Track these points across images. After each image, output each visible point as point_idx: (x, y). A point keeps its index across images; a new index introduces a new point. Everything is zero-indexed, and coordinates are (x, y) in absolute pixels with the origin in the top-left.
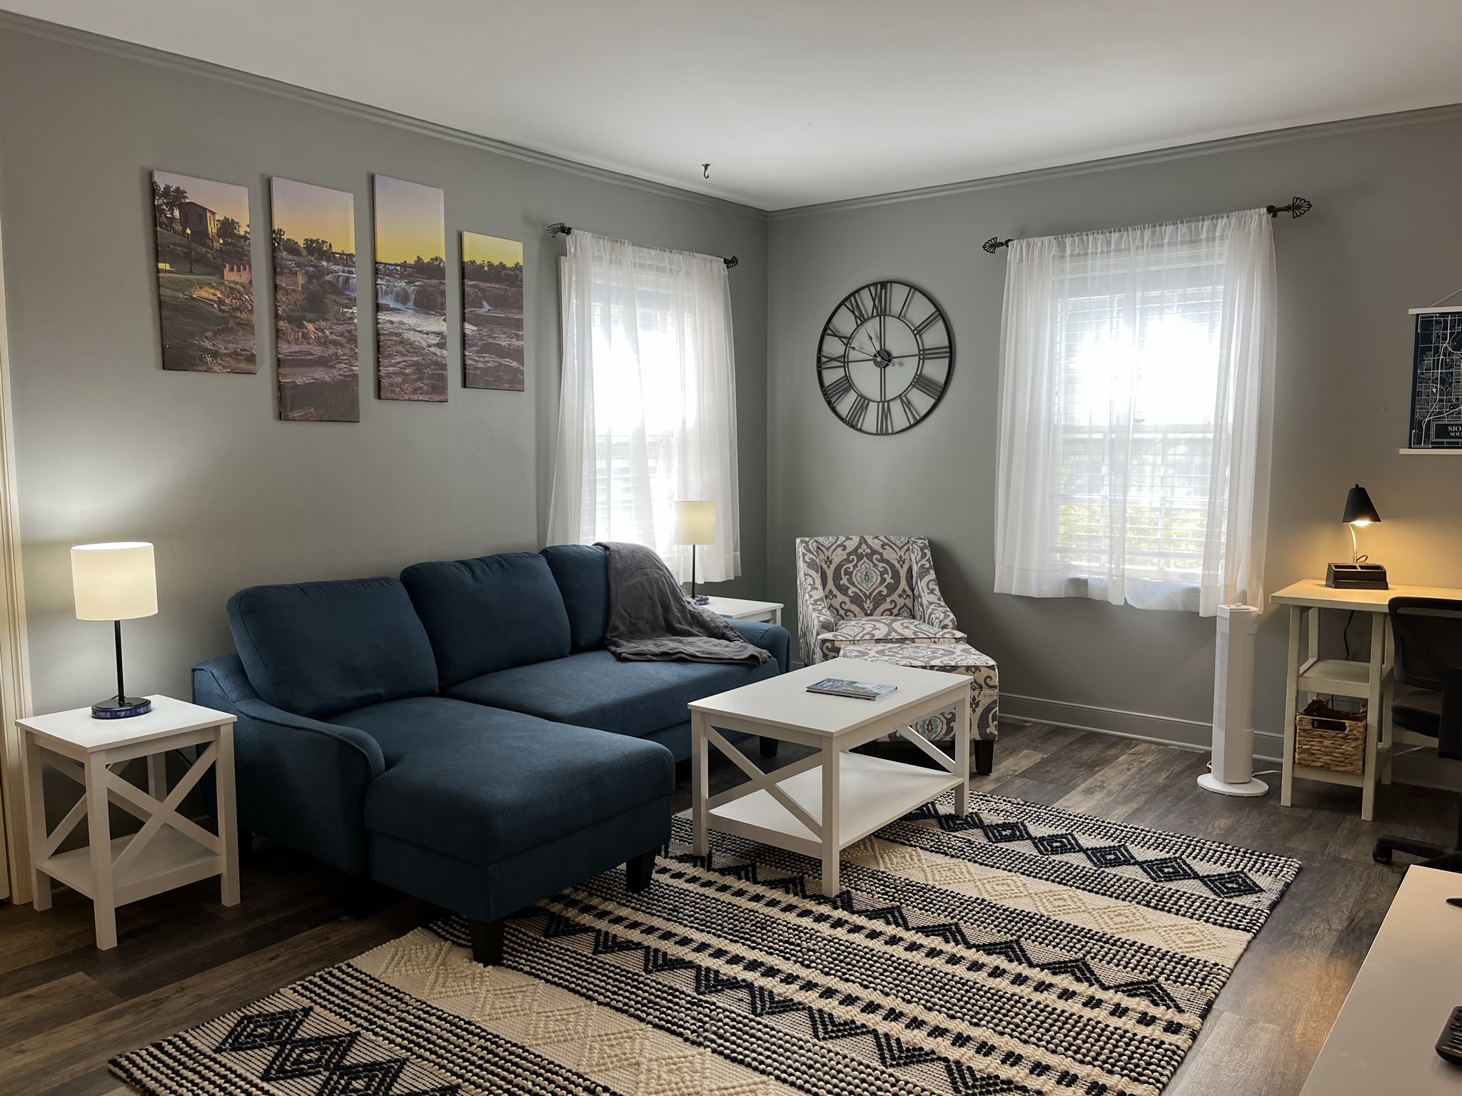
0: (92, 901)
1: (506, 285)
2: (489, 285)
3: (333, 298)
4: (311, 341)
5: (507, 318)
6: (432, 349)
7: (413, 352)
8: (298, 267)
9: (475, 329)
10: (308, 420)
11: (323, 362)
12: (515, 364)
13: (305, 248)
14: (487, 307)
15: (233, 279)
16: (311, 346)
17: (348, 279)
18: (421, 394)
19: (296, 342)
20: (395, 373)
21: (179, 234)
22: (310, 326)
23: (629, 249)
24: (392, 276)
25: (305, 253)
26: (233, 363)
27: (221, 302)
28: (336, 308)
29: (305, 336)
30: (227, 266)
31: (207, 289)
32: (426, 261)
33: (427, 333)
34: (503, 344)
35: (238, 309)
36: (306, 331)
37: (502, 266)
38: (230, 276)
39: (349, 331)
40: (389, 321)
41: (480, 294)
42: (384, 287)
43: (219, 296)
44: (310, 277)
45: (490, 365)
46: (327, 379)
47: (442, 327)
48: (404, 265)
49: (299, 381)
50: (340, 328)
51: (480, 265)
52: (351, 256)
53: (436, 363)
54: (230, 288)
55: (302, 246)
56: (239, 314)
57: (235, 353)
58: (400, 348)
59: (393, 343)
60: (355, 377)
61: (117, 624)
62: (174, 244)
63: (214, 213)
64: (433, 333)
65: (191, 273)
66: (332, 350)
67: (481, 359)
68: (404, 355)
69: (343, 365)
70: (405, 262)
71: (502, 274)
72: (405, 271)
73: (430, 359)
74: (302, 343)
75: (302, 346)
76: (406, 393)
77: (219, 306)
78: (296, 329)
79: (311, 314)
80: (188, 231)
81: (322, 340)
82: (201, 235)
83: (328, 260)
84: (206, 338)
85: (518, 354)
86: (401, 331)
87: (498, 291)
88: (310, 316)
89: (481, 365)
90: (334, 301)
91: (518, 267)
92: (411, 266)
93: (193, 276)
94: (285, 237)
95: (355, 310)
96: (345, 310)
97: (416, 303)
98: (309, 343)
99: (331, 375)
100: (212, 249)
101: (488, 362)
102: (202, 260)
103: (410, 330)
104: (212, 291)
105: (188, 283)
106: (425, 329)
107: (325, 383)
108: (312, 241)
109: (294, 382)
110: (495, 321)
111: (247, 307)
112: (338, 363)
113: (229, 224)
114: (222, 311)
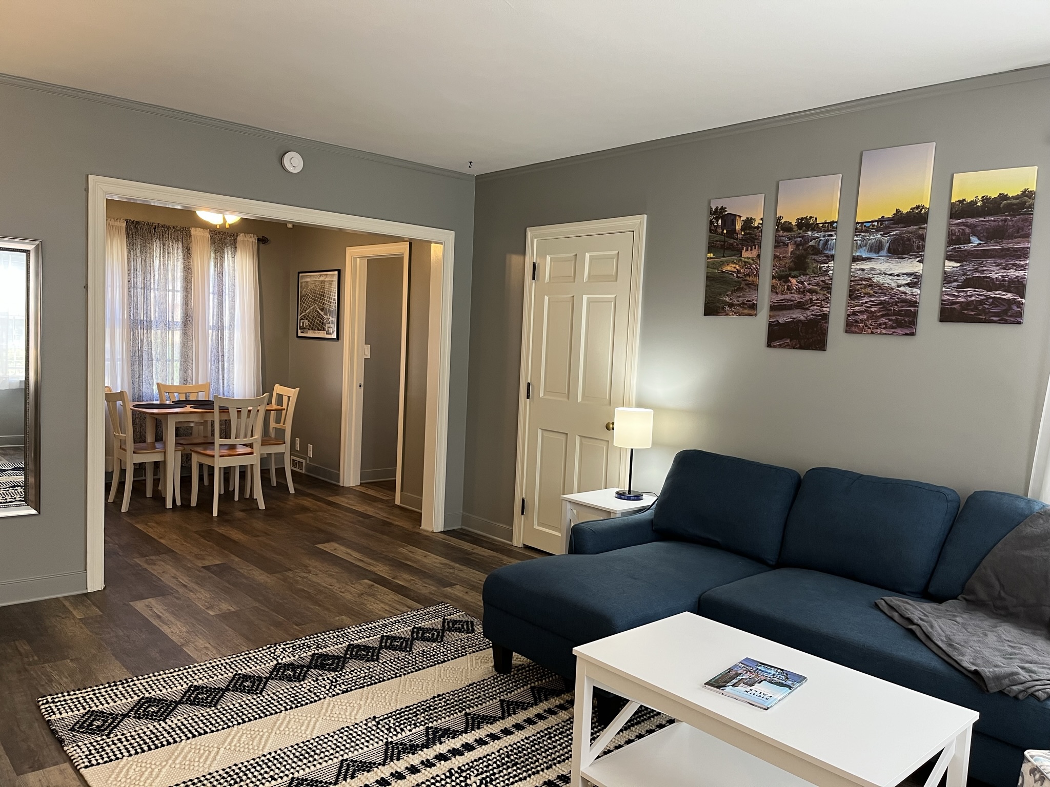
1: (1007, 215)
2: (982, 219)
3: (813, 257)
4: (793, 291)
5: (1003, 249)
6: (902, 289)
7: (881, 293)
8: (789, 239)
9: (958, 265)
10: (785, 347)
11: (800, 306)
12: (1009, 296)
13: (796, 225)
14: (975, 241)
15: (747, 256)
16: (791, 295)
17: (827, 241)
18: (884, 328)
19: (783, 293)
20: (860, 312)
21: (720, 234)
22: (794, 281)
24: (868, 232)
25: (796, 228)
26: (741, 310)
27: (738, 272)
28: (815, 265)
29: (789, 288)
30: (745, 248)
31: (731, 265)
32: (905, 212)
33: (898, 275)
34: (994, 276)
35: (748, 275)
36: (790, 284)
37: (1003, 197)
39: (823, 281)
40: (860, 269)
41: (967, 230)
43: (738, 268)
44: (798, 245)
45: (973, 298)
46: (802, 318)
47: (917, 267)
48: (882, 220)
49: (781, 320)
50: (816, 280)
51: (971, 201)
52: (832, 223)
53: (904, 301)
54: (744, 262)
55: (794, 224)
56: (748, 278)
57: (743, 303)
58: (869, 290)
59: (863, 286)
60: (825, 317)
61: (632, 450)
62: (717, 241)
63: (740, 217)
64: (904, 274)
65: (724, 256)
67: (961, 294)
68: (871, 296)
69: (815, 307)
70: (883, 217)
71: (1002, 206)
72: (881, 225)
73: (897, 298)
74: (786, 293)
75: (786, 296)
76: (869, 328)
77: (737, 275)
78: (783, 284)
79: (795, 272)
80: (725, 231)
81: (801, 290)
82: (732, 232)
83: (813, 230)
84: (727, 295)
85: (1019, 287)
86: (871, 276)
87: (993, 224)
88: (793, 273)
89: (961, 299)
90: (814, 260)
91: (1028, 195)
92: (888, 220)
93: (725, 258)
94: (783, 221)
95: (831, 264)
96: (822, 265)
97: (889, 251)
98: (791, 293)
99: (805, 315)
100: (737, 239)
101: (971, 296)
102: (731, 248)
103: (880, 274)
104: (734, 266)
105: (721, 263)
106: (896, 272)
107: (801, 321)
108: (802, 219)
109: (778, 321)
110: (986, 254)
111: (753, 273)
112: (812, 306)
113: (749, 221)
114: (738, 277)
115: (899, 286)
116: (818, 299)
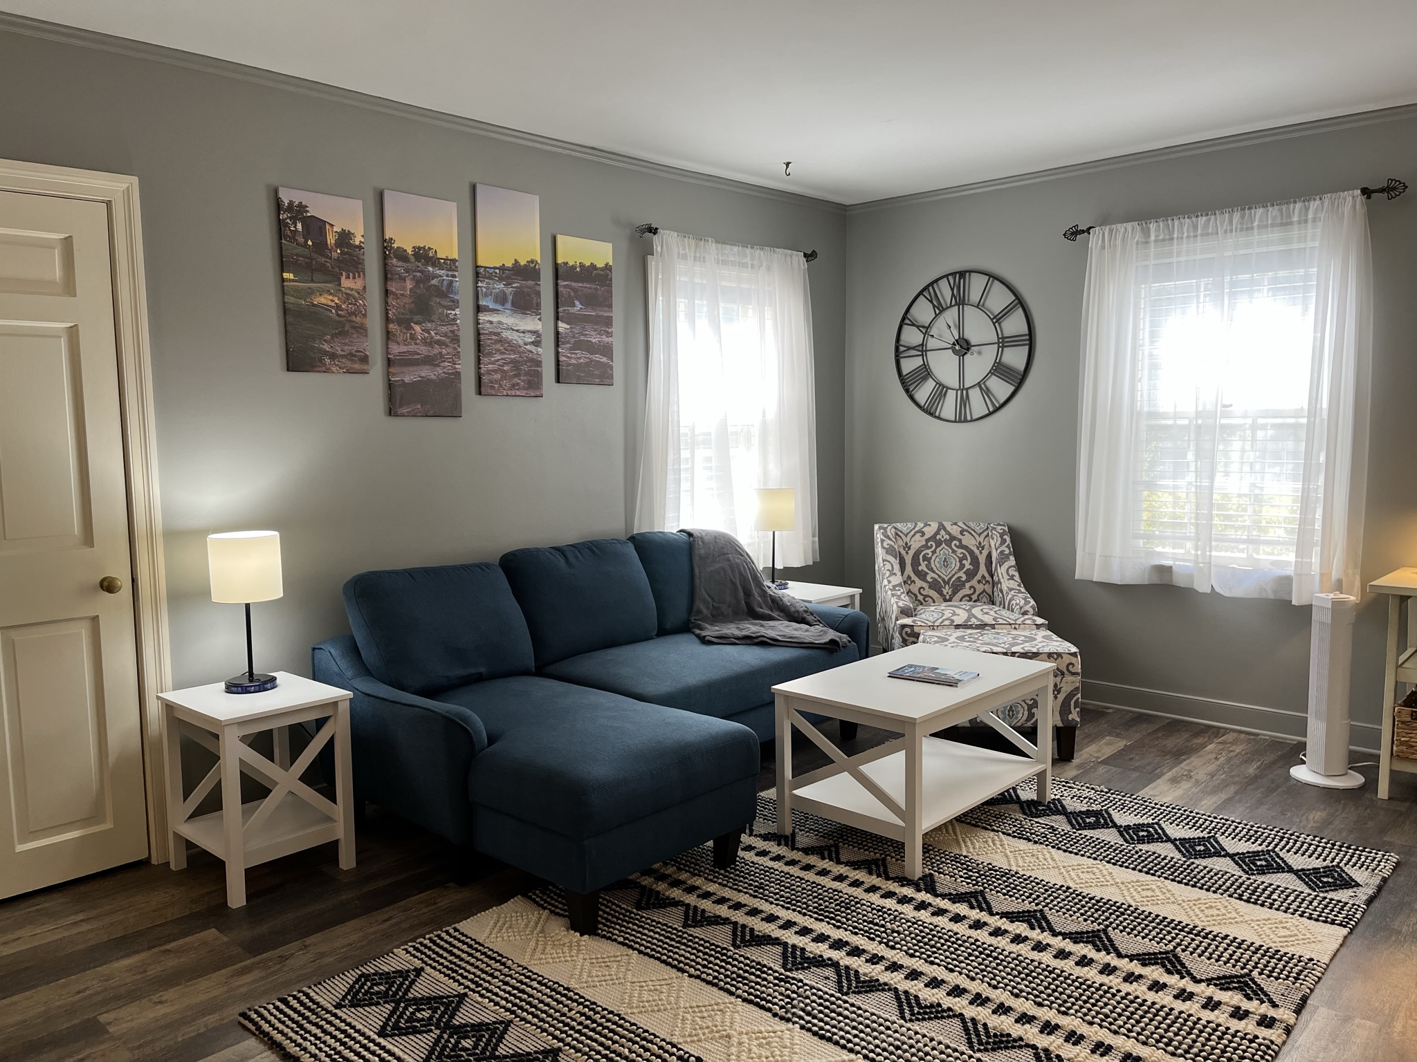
0: (224, 863)
1: (597, 285)
3: (438, 300)
4: (418, 341)
5: (598, 316)
6: (528, 347)
7: (511, 350)
8: (407, 272)
9: (568, 327)
10: (416, 415)
11: (429, 361)
12: (604, 360)
13: (413, 255)
14: (578, 305)
15: (349, 286)
16: (418, 347)
17: (451, 283)
18: (518, 390)
19: (405, 343)
20: (493, 371)
21: (301, 246)
22: (417, 328)
23: (712, 248)
24: (492, 279)
25: (412, 259)
26: (349, 364)
27: (338, 307)
28: (440, 310)
29: (413, 337)
30: (344, 273)
31: (326, 296)
32: (522, 264)
33: (523, 332)
34: (594, 341)
35: (354, 314)
36: (413, 332)
37: (593, 266)
38: (346, 283)
39: (453, 332)
41: (572, 294)
42: (484, 290)
43: (337, 301)
44: (418, 282)
45: (582, 361)
46: (433, 377)
47: (538, 326)
48: (503, 268)
49: (407, 379)
50: (444, 329)
51: (573, 266)
52: (454, 261)
53: (532, 360)
54: (347, 294)
55: (410, 253)
56: (354, 318)
57: (351, 354)
58: (498, 346)
59: (493, 341)
60: (458, 374)
61: (248, 606)
62: (297, 255)
63: (332, 226)
64: (529, 331)
65: (312, 281)
66: (437, 350)
67: (573, 355)
68: (502, 353)
69: (447, 364)
70: (503, 265)
71: (593, 274)
72: (503, 273)
73: (526, 357)
74: (410, 344)
75: (410, 347)
76: (504, 389)
77: (336, 311)
78: (405, 331)
80: (310, 243)
81: (428, 341)
82: (321, 246)
83: (434, 265)
84: (325, 341)
85: (607, 351)
86: (499, 330)
87: (589, 291)
88: (417, 318)
89: (573, 361)
90: (439, 303)
91: (608, 268)
92: (508, 269)
93: (314, 284)
94: (395, 246)
95: (457, 311)
96: (449, 312)
97: (513, 304)
98: (416, 344)
99: (436, 373)
100: (330, 258)
101: (580, 358)
102: (322, 269)
103: (508, 329)
104: (331, 297)
105: (309, 291)
106: (522, 328)
107: (430, 381)
108: (419, 248)
109: (403, 381)
110: (587, 319)
111: (361, 312)
112: (443, 361)
113: (344, 237)
114: (339, 315)
115: (526, 344)
116: (448, 354)
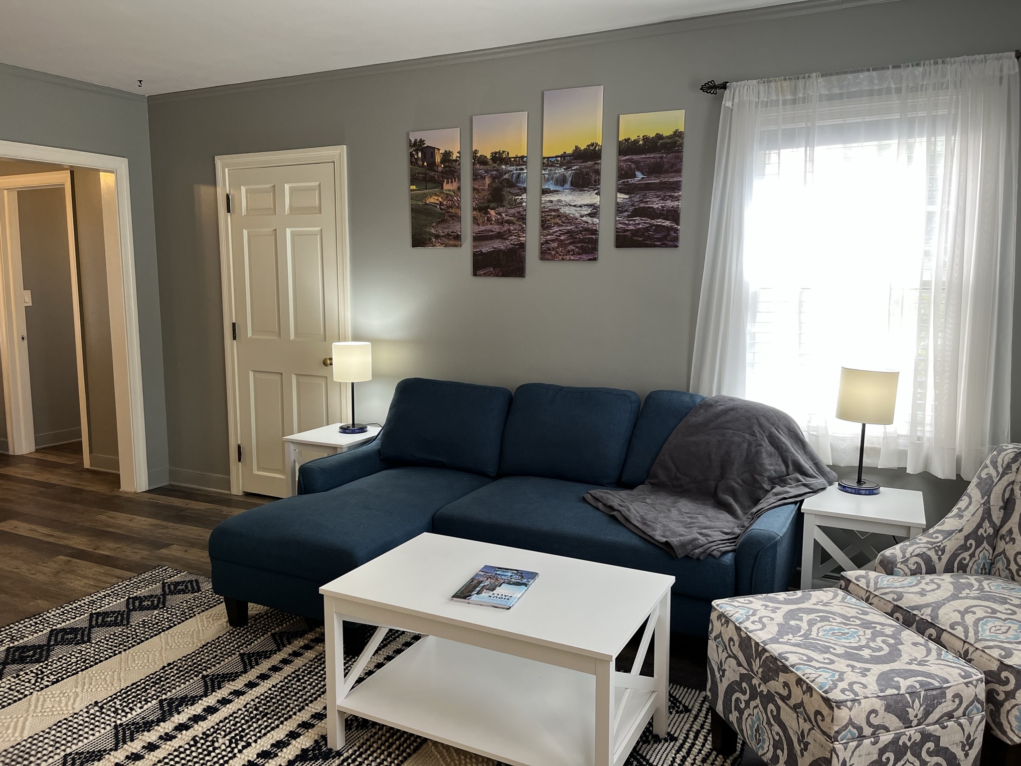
1: (663, 153)
2: (644, 156)
3: (508, 190)
4: (493, 222)
5: (661, 183)
6: (584, 219)
7: (568, 223)
8: (486, 173)
9: (627, 197)
10: (489, 275)
11: (500, 236)
12: (667, 223)
13: (491, 159)
14: (639, 175)
15: (448, 188)
16: (492, 226)
17: (519, 174)
18: (572, 255)
19: (483, 224)
20: (551, 241)
21: (420, 167)
22: (492, 212)
24: (554, 166)
25: (491, 162)
26: (447, 241)
27: (441, 204)
28: (510, 197)
29: (489, 220)
30: (445, 180)
31: (434, 197)
32: (582, 148)
33: (580, 206)
34: (656, 206)
35: (451, 207)
36: (489, 216)
37: (659, 137)
38: (446, 187)
39: (519, 212)
40: (549, 201)
41: (633, 166)
42: (547, 176)
43: (440, 200)
44: (494, 178)
45: (641, 226)
46: (503, 248)
47: (595, 199)
48: (564, 156)
49: (484, 250)
50: (512, 211)
51: (635, 140)
52: (523, 157)
53: (587, 230)
54: (446, 194)
55: (489, 158)
56: (450, 210)
57: (448, 234)
58: (557, 220)
59: (552, 217)
60: (522, 246)
61: (353, 384)
62: (418, 173)
63: (439, 149)
64: (585, 205)
65: (426, 189)
66: (506, 227)
67: (631, 222)
68: (560, 226)
69: (514, 237)
70: (565, 152)
71: (658, 144)
72: (564, 160)
73: (582, 227)
74: (487, 224)
75: (487, 226)
76: (560, 255)
77: (440, 207)
78: (483, 215)
79: (493, 204)
80: (425, 164)
81: (500, 221)
82: (432, 165)
83: (506, 164)
84: (433, 227)
85: (674, 215)
86: (558, 207)
87: (652, 160)
88: (492, 205)
89: (631, 227)
90: (509, 192)
91: (678, 134)
92: (569, 155)
93: (427, 191)
94: (478, 155)
95: (524, 196)
96: (517, 198)
97: (572, 184)
98: (491, 224)
99: (504, 244)
100: (437, 172)
101: (639, 224)
102: (432, 180)
103: (566, 205)
104: (437, 198)
105: (424, 195)
106: (579, 203)
107: (501, 250)
108: (496, 153)
109: (481, 251)
110: (648, 187)
111: (455, 205)
112: (510, 236)
113: (447, 154)
114: (441, 209)
115: (582, 216)
116: (515, 230)
